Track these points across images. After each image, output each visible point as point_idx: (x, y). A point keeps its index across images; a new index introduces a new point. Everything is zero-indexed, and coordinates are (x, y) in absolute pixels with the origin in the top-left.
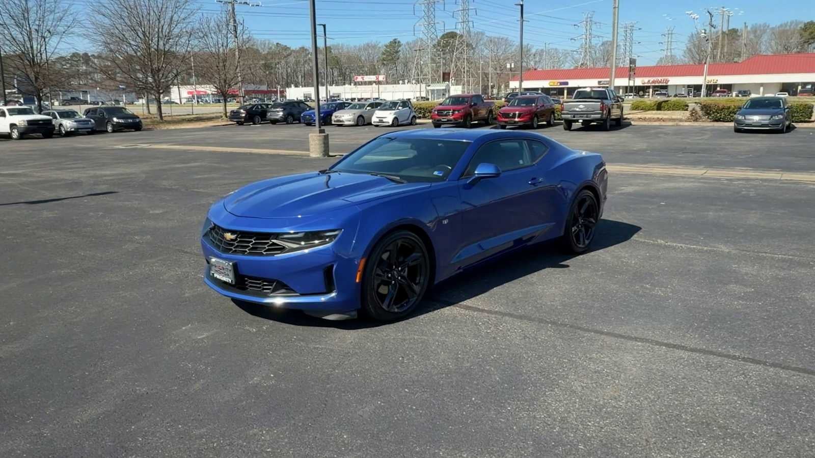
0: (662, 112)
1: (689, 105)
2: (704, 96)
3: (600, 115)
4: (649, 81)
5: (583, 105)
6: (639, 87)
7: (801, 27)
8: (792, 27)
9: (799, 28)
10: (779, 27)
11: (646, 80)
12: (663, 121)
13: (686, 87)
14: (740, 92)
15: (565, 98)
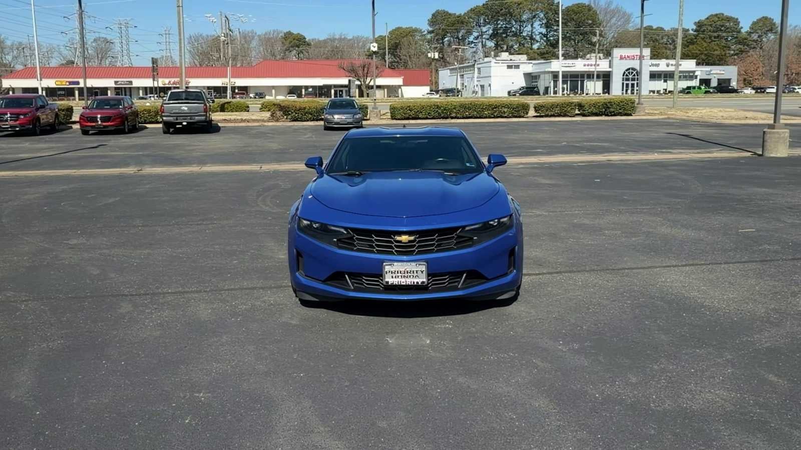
0: (226, 113)
1: (250, 105)
2: (230, 98)
3: (205, 117)
4: (170, 82)
5: (186, 106)
6: (160, 88)
7: (282, 36)
8: (274, 35)
9: (280, 36)
10: (264, 35)
11: (167, 81)
12: (248, 122)
13: (206, 88)
14: (257, 94)
15: (77, 100)
